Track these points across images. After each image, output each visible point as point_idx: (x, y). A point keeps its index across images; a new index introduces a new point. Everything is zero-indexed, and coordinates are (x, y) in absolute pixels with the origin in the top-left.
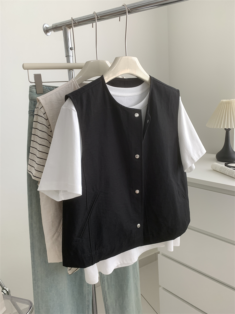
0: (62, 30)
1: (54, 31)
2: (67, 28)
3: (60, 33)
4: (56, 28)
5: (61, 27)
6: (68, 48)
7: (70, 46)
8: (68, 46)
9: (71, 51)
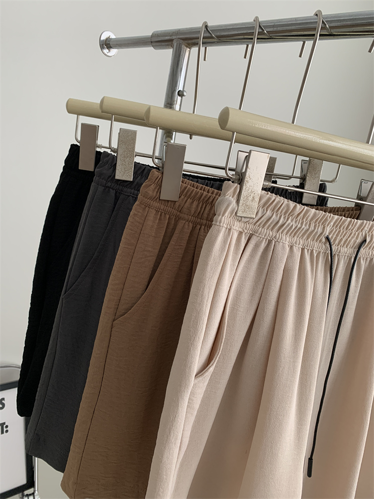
0: (173, 48)
1: (155, 47)
2: (183, 46)
3: (167, 54)
4: (160, 41)
5: (172, 40)
6: (175, 90)
7: (180, 88)
8: (176, 86)
9: (179, 98)
